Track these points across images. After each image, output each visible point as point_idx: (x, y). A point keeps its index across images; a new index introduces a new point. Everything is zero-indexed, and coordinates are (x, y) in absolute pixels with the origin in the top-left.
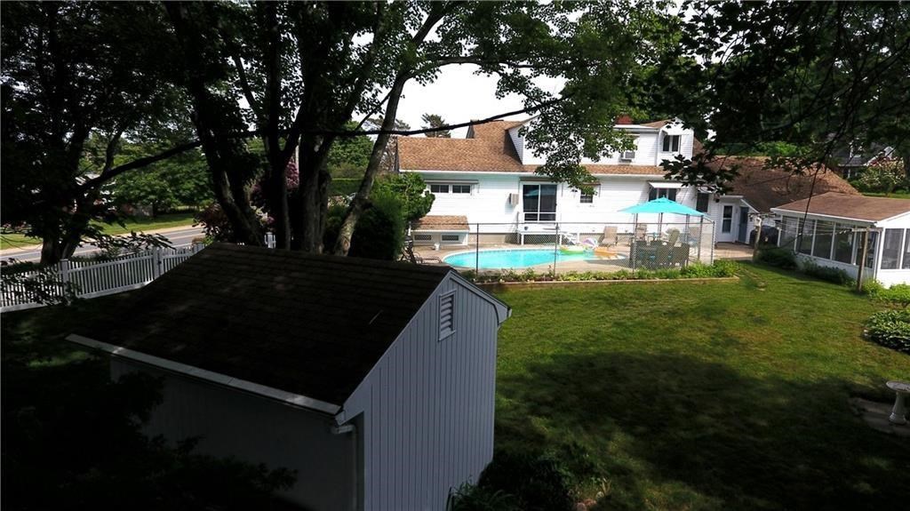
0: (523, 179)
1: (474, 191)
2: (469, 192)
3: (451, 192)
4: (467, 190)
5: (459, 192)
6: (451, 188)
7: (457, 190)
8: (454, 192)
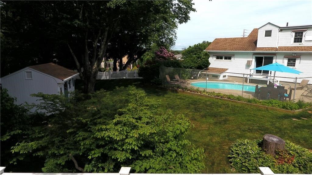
0: (254, 54)
1: (232, 59)
2: (231, 59)
3: (223, 59)
4: (230, 58)
5: (227, 59)
6: (224, 57)
7: (226, 58)
8: (225, 59)
